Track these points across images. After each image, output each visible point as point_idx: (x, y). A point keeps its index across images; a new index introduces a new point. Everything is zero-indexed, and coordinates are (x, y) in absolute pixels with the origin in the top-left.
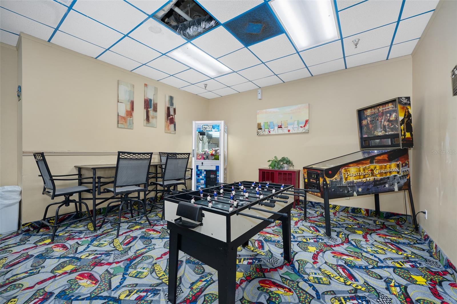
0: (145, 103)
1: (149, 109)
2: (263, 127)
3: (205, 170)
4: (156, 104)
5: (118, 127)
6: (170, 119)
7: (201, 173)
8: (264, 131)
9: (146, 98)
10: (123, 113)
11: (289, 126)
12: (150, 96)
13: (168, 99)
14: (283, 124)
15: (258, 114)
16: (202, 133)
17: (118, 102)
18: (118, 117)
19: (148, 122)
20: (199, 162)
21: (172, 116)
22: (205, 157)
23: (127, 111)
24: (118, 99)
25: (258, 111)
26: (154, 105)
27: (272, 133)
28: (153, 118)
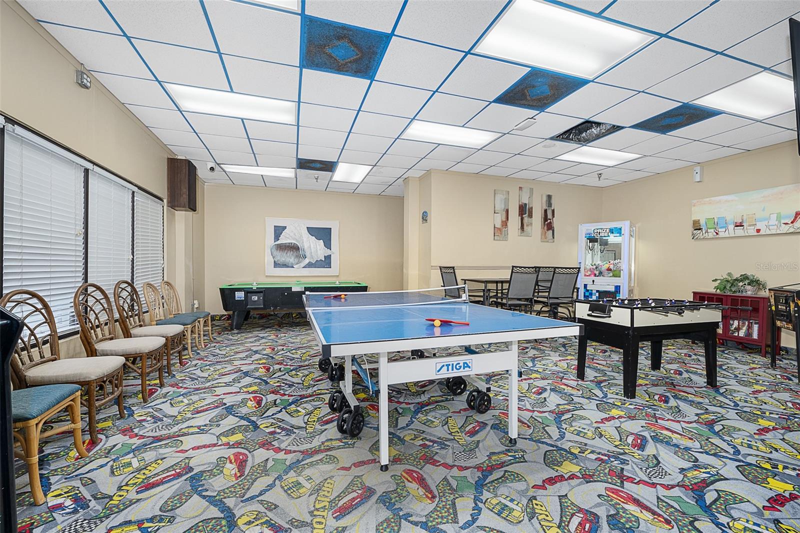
0: (519, 210)
1: (524, 216)
2: (705, 225)
3: (597, 291)
4: (532, 208)
5: (494, 239)
6: (548, 225)
7: (591, 294)
8: (707, 232)
9: (520, 203)
10: (499, 225)
11: (757, 223)
12: (525, 200)
13: (545, 199)
14: (745, 219)
15: (694, 206)
16: (592, 240)
17: (495, 213)
18: (494, 229)
19: (523, 231)
20: (588, 281)
21: (550, 219)
22: (598, 272)
23: (502, 222)
24: (495, 210)
25: (695, 201)
26: (529, 209)
27: (721, 235)
28: (527, 226)
